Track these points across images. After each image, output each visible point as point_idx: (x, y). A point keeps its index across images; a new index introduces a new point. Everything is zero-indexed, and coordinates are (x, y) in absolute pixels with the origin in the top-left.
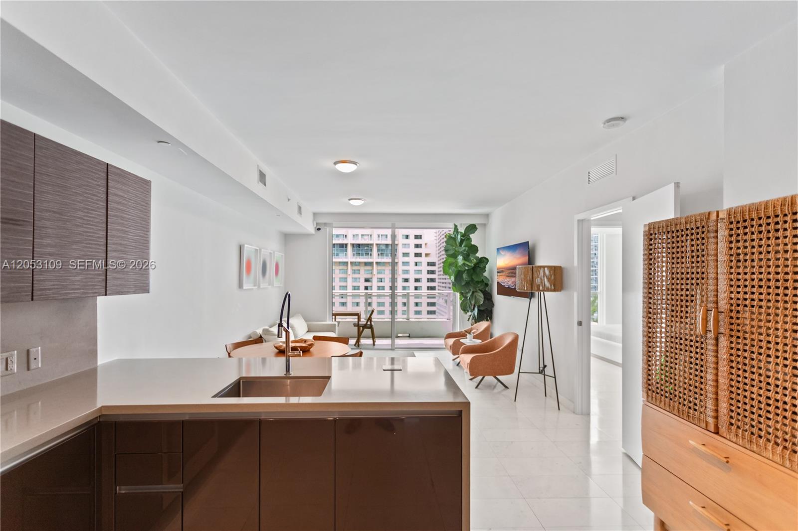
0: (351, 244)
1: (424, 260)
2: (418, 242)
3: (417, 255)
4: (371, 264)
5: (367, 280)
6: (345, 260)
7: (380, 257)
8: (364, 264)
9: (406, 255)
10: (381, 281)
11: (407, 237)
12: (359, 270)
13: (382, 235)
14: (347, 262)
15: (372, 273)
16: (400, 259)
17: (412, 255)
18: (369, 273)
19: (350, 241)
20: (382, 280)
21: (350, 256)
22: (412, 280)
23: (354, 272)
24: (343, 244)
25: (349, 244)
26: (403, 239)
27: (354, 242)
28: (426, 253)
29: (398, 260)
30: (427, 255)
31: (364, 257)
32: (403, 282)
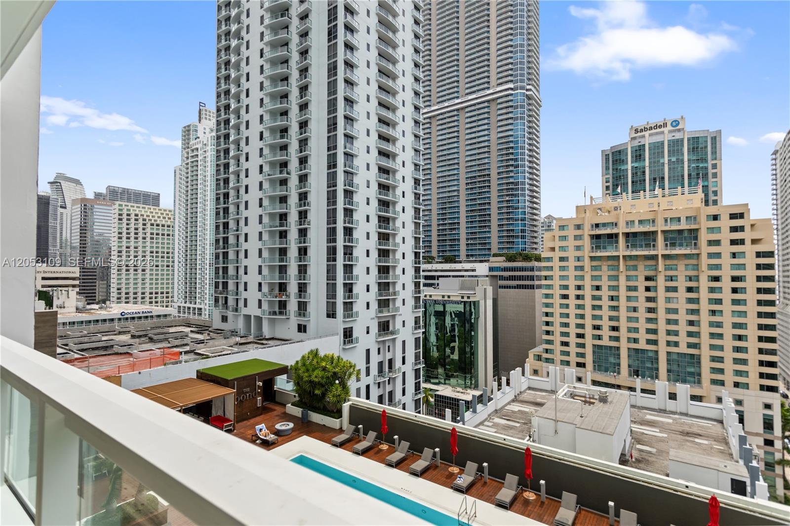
0: (622, 233)
1: (749, 249)
2: (737, 223)
3: (735, 242)
4: (654, 258)
5: (648, 279)
6: (615, 254)
7: (669, 247)
8: (643, 258)
9: (714, 243)
10: (672, 280)
11: (716, 218)
12: (636, 266)
13: (671, 219)
14: (619, 256)
15: (656, 270)
16: (705, 249)
17: (725, 243)
18: (652, 270)
19: (622, 229)
20: (673, 278)
21: (622, 249)
22: (726, 279)
23: (628, 268)
24: (612, 234)
25: (621, 235)
26: (708, 220)
27: (628, 231)
28: (753, 238)
29: (701, 251)
30: (754, 242)
31: (644, 248)
32: (709, 281)
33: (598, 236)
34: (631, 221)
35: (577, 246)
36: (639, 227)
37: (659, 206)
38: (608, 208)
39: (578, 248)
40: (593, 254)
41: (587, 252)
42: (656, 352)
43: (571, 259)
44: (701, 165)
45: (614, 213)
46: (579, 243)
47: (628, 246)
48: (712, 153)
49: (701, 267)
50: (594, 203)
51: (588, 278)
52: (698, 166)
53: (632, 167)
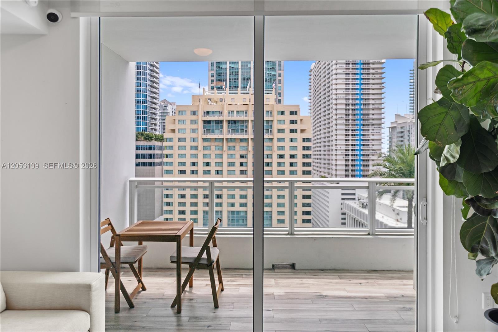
0: (226, 120)
1: (299, 136)
2: (294, 117)
3: (292, 131)
4: (246, 140)
5: (242, 157)
6: (221, 137)
8: (239, 141)
9: (281, 131)
11: (282, 113)
12: (234, 147)
14: (223, 138)
15: (247, 150)
16: (276, 135)
17: (287, 131)
18: (245, 150)
19: (225, 117)
21: (225, 133)
22: (287, 157)
23: (230, 148)
24: (219, 121)
25: (225, 121)
26: (278, 115)
27: (230, 119)
28: (301, 129)
29: (274, 137)
30: (302, 131)
31: (240, 133)
32: (278, 158)
33: (209, 122)
34: (232, 111)
35: (192, 129)
36: (237, 117)
37: (250, 101)
38: (215, 99)
39: (194, 131)
40: (205, 137)
41: (200, 134)
42: (246, 212)
43: (188, 140)
44: (273, 73)
45: (219, 103)
46: (194, 126)
47: (229, 130)
48: (279, 65)
49: (274, 149)
50: (205, 94)
51: (200, 156)
52: (270, 73)
53: (230, 67)
